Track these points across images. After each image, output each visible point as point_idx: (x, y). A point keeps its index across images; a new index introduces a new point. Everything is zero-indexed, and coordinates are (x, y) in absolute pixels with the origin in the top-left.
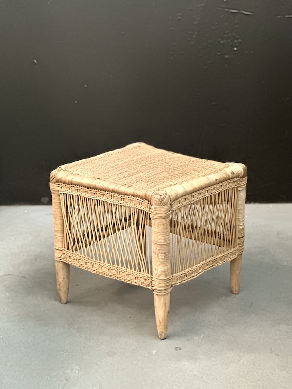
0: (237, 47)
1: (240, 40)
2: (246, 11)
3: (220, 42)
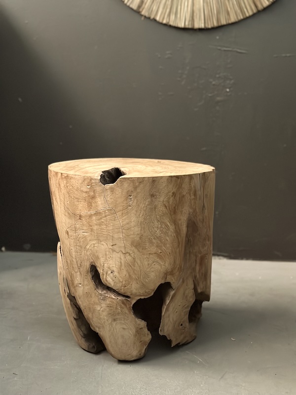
0: (229, 88)
1: (232, 81)
2: (240, 49)
3: (211, 82)
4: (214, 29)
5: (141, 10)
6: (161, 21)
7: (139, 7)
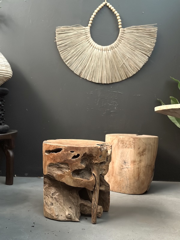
0: (116, 107)
2: (120, 92)
3: (109, 105)
4: (110, 84)
5: (80, 75)
6: (89, 80)
7: (80, 74)
